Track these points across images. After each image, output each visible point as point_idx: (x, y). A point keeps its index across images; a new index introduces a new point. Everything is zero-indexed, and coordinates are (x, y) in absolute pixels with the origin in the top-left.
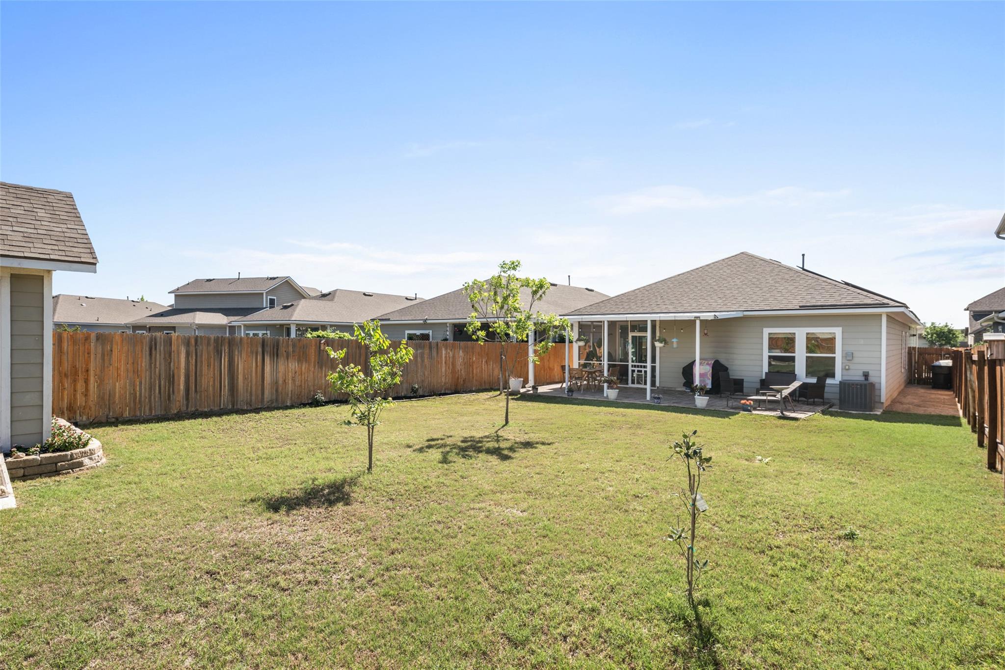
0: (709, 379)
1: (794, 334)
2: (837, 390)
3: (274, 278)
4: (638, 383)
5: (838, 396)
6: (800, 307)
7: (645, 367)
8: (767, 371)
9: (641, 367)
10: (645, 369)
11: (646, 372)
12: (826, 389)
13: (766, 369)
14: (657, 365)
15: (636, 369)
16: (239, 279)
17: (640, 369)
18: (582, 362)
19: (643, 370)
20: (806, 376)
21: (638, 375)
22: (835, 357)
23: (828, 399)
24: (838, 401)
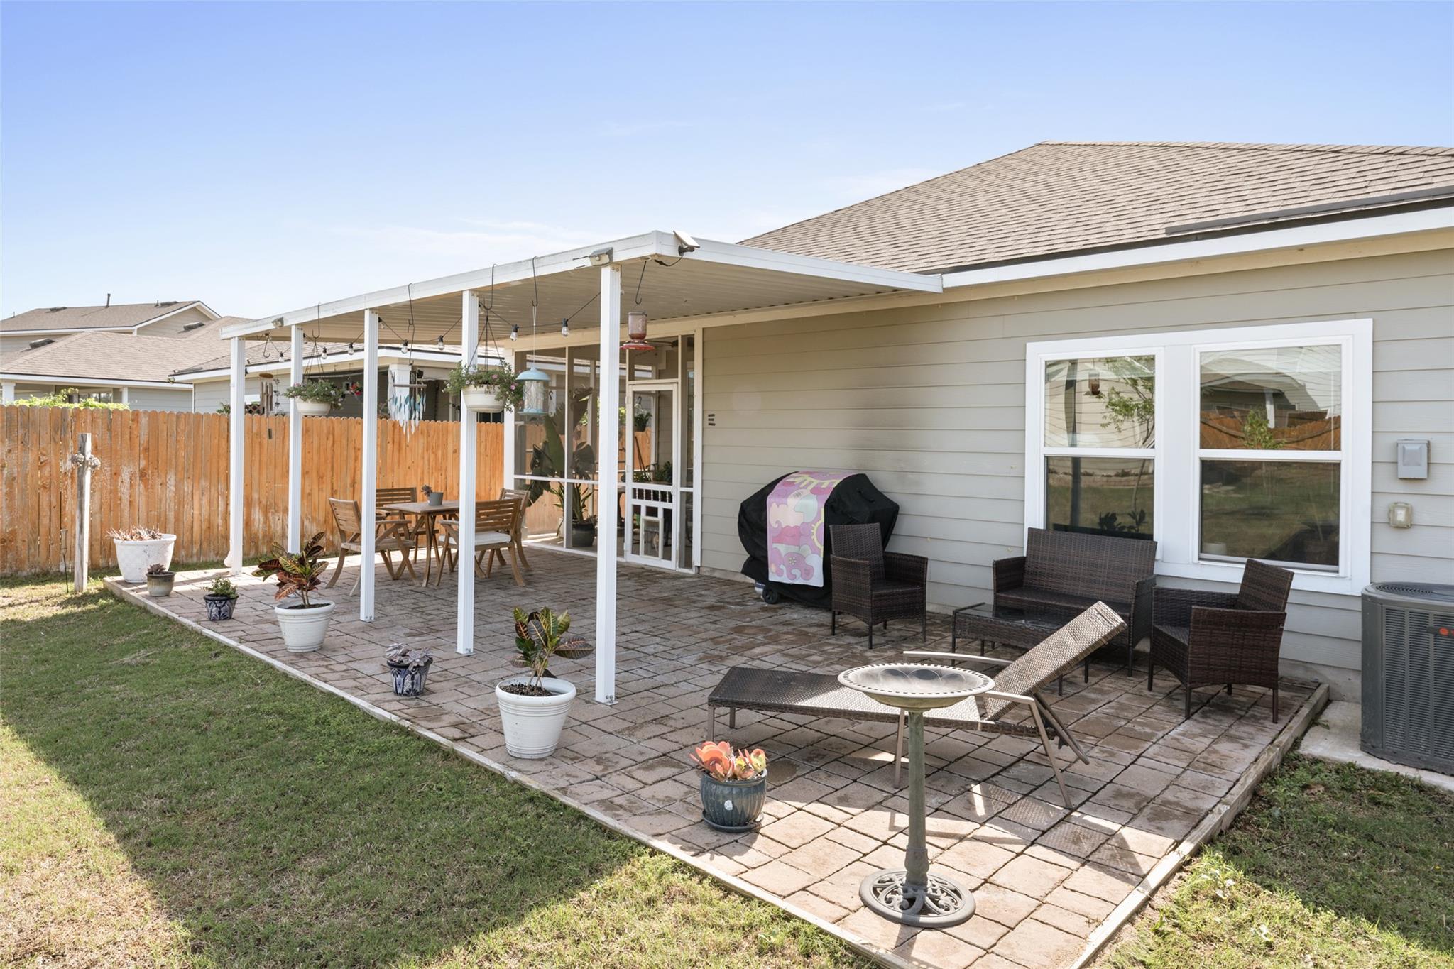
0: (815, 551)
1: (1150, 360)
2: (1353, 625)
3: (169, 304)
4: (651, 551)
5: (1354, 657)
6: (1168, 231)
7: (666, 497)
8: (1040, 524)
9: (656, 496)
10: (667, 505)
11: (668, 513)
12: (1294, 620)
13: (1035, 517)
14: (696, 490)
15: (644, 504)
16: (107, 306)
17: (652, 503)
18: (529, 478)
19: (661, 506)
20: (1201, 550)
21: (648, 523)
22: (1336, 466)
23: (1305, 665)
24: (1357, 682)
